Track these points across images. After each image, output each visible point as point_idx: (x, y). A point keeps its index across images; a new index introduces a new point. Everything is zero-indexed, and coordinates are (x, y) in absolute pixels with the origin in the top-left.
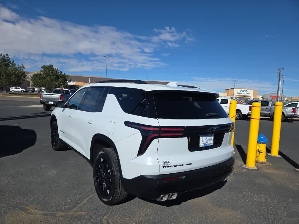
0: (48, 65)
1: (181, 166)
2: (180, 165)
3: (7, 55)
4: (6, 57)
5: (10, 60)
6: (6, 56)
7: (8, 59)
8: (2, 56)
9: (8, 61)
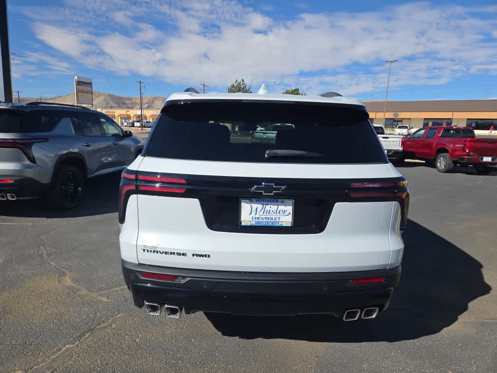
0: (292, 90)
1: (182, 256)
2: (179, 254)
3: (243, 81)
4: (241, 84)
5: (247, 87)
6: (241, 82)
7: (244, 86)
8: (237, 83)
9: (244, 89)
